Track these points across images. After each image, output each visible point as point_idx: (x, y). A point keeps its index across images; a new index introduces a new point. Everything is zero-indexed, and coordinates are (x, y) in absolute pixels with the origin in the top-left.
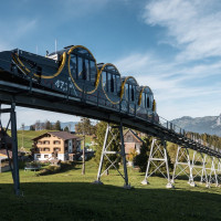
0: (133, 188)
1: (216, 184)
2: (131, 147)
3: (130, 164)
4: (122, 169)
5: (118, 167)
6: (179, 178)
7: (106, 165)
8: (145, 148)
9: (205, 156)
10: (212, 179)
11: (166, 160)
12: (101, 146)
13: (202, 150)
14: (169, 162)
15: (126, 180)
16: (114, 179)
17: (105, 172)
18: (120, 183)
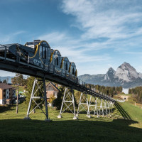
0: (51, 121)
1: (103, 116)
2: (51, 94)
3: (50, 105)
4: (44, 109)
5: (42, 107)
6: (81, 113)
7: (33, 106)
8: (60, 95)
9: (97, 98)
10: (100, 112)
11: (73, 101)
12: (30, 93)
13: (95, 95)
14: (75, 103)
15: (47, 116)
16: (39, 116)
17: (32, 111)
18: (43, 118)
